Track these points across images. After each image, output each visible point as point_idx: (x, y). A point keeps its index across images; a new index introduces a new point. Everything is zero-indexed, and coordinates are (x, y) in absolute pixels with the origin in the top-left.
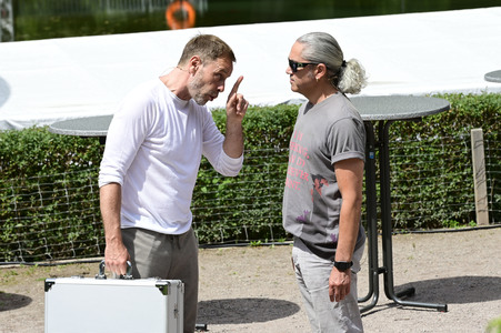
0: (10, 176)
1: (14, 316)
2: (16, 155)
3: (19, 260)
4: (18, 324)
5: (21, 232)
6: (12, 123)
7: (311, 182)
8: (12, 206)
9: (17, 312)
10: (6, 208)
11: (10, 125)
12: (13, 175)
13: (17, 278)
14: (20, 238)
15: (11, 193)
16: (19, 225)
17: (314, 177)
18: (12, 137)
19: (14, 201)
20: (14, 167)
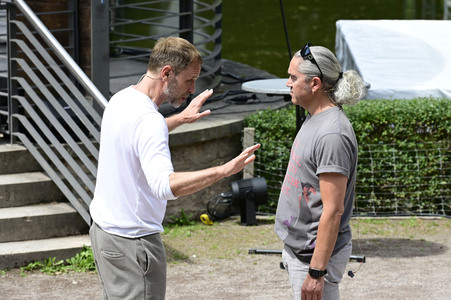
0: (438, 139)
1: (431, 262)
2: (444, 120)
3: (441, 213)
4: (434, 269)
5: (445, 189)
6: (445, 92)
7: (300, 189)
8: (438, 165)
9: (434, 259)
10: (432, 166)
11: (442, 94)
12: (441, 138)
13: (438, 229)
14: (443, 194)
15: (438, 154)
16: (444, 183)
17: (303, 185)
18: (443, 104)
19: (441, 161)
20: (442, 131)
